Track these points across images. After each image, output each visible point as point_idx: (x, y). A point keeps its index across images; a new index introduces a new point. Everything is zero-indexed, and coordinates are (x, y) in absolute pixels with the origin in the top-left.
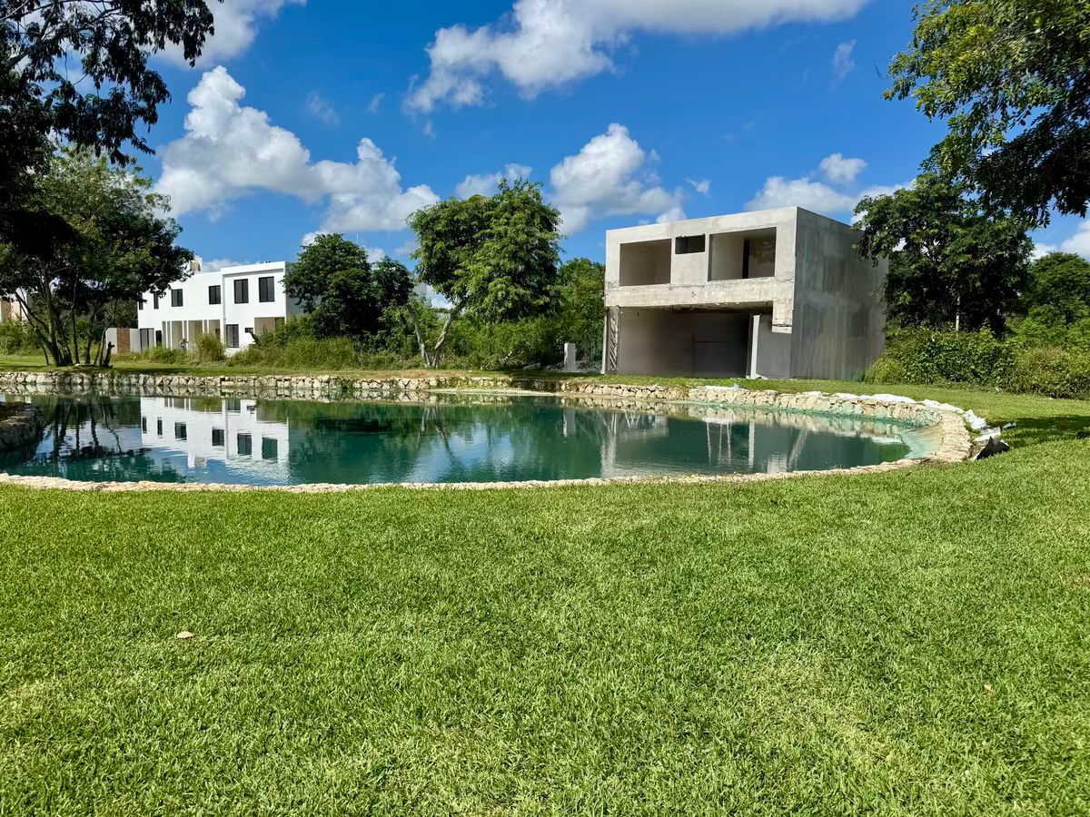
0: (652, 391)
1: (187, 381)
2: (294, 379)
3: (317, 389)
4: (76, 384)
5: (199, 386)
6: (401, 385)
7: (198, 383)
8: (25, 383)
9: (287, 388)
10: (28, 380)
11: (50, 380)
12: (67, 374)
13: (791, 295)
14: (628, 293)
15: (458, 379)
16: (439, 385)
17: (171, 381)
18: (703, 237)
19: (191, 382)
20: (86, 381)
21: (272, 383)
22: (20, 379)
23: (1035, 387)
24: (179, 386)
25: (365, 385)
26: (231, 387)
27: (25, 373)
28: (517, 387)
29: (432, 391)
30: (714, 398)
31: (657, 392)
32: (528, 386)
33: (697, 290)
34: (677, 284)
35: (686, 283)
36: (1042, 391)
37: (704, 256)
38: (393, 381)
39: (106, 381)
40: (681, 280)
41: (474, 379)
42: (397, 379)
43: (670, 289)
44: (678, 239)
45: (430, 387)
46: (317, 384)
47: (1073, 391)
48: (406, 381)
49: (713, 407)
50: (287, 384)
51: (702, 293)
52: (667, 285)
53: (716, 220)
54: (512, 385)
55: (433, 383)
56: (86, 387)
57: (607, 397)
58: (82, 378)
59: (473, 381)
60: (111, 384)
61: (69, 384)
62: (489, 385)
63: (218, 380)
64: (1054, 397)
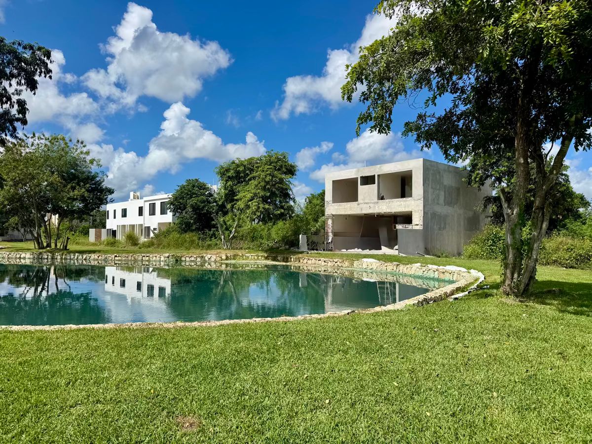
0: (336, 262)
1: (98, 257)
2: (151, 256)
3: (162, 261)
4: (44, 259)
5: (103, 260)
6: (206, 258)
7: (103, 258)
8: (20, 258)
9: (147, 261)
10: (22, 256)
11: (32, 257)
12: (41, 253)
13: (421, 208)
14: (336, 207)
15: (238, 255)
16: (227, 258)
17: (90, 257)
18: (374, 176)
19: (100, 257)
20: (49, 257)
21: (140, 258)
22: (18, 256)
23: (555, 262)
24: (94, 260)
25: (188, 259)
26: (119, 260)
27: (21, 253)
28: (269, 259)
29: (223, 262)
30: (366, 267)
31: (338, 263)
32: (275, 259)
33: (372, 205)
34: (362, 202)
35: (366, 201)
36: (560, 264)
37: (375, 186)
38: (202, 257)
39: (59, 257)
40: (363, 200)
41: (246, 255)
42: (205, 255)
43: (358, 204)
44: (362, 177)
45: (222, 260)
46: (162, 259)
47: (577, 264)
48: (209, 256)
49: (365, 272)
50: (147, 258)
51: (375, 207)
52: (356, 203)
53: (380, 167)
54: (267, 258)
55: (224, 257)
56: (49, 260)
57: (314, 265)
58: (48, 256)
59: (246, 256)
60: (61, 259)
61: (41, 258)
62: (254, 258)
63: (113, 257)
64: (566, 268)
